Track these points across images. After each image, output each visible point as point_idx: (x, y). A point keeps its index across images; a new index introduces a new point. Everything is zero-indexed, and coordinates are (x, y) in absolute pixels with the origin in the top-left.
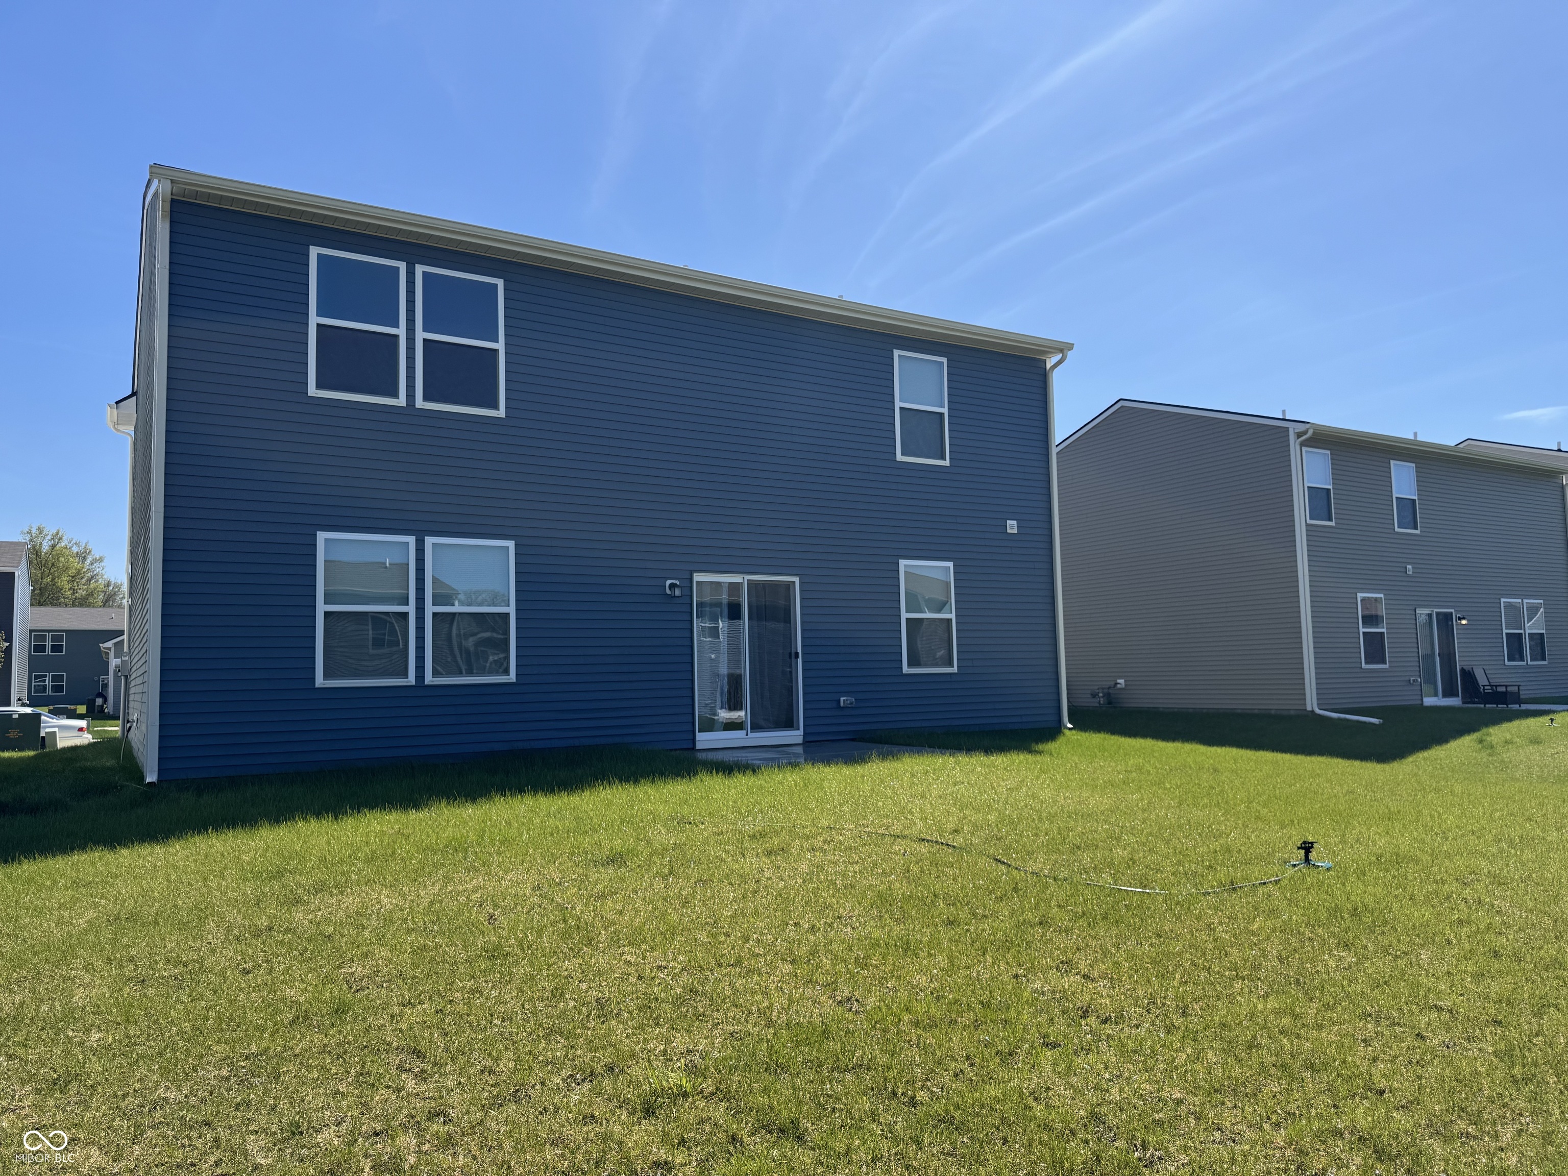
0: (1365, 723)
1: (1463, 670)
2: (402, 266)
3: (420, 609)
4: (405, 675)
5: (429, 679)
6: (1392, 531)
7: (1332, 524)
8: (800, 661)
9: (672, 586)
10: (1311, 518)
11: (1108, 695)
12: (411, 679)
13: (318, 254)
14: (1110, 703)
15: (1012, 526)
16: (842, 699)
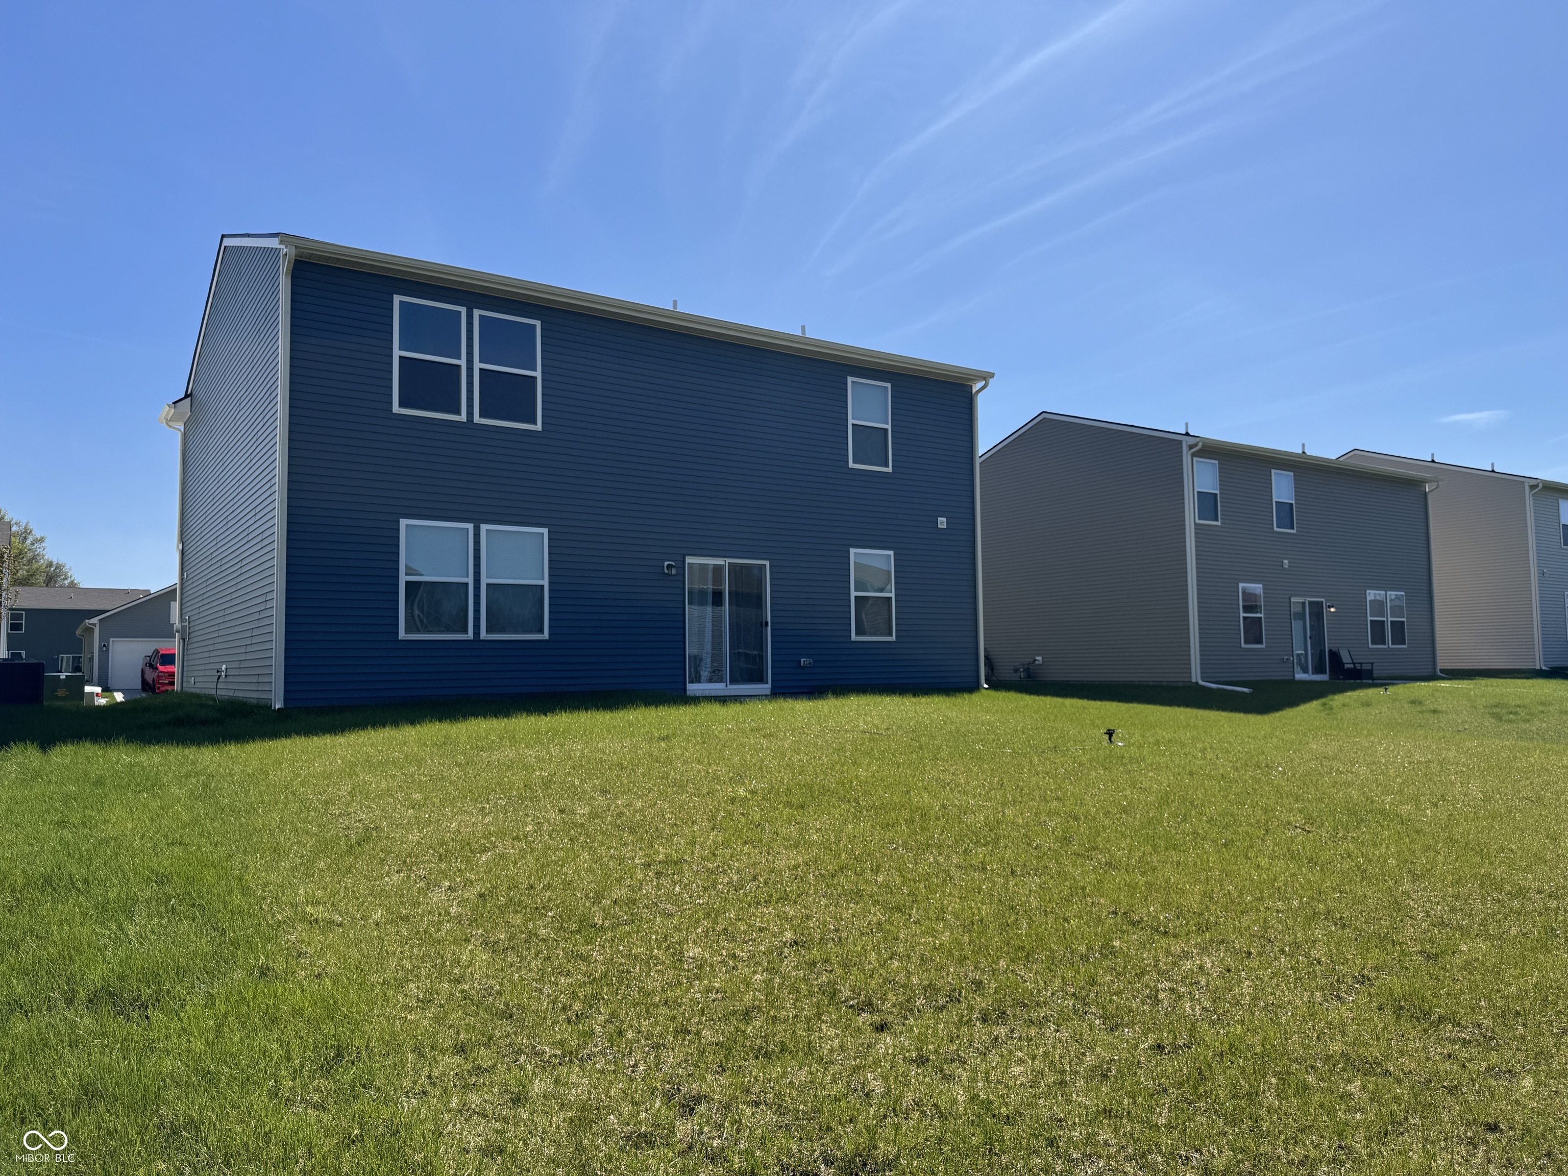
0: (1238, 692)
1: (1330, 651)
2: (463, 310)
3: (477, 581)
4: (465, 631)
5: (483, 635)
6: (1271, 531)
7: (1218, 523)
8: (769, 628)
9: (669, 566)
10: (1199, 519)
11: (1027, 670)
12: (470, 635)
13: (400, 301)
14: (1029, 677)
15: (942, 522)
16: (802, 660)
